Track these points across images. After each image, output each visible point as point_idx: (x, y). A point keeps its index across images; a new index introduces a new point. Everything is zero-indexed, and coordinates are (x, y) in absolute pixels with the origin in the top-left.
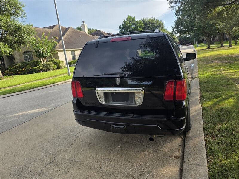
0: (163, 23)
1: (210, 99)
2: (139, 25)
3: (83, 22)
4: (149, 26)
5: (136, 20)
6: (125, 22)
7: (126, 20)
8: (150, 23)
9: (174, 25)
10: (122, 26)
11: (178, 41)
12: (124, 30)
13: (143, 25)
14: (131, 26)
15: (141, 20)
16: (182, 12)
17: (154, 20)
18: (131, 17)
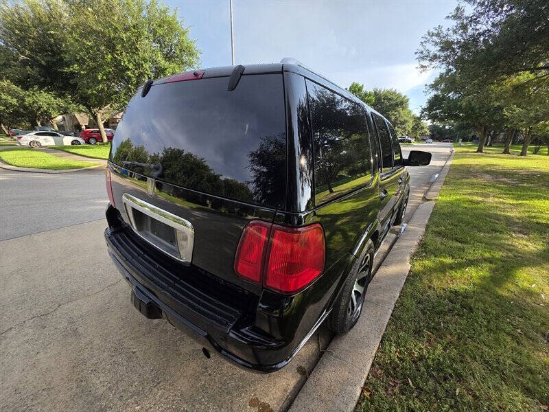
0: (408, 100)
4: (383, 103)
8: (386, 98)
9: (425, 105)
11: (429, 133)
13: (374, 99)
16: (446, 85)
17: (395, 93)
18: (357, 85)
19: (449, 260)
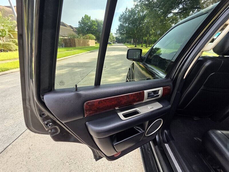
2: (93, 23)
5: (91, 19)
6: (83, 18)
7: (84, 18)
10: (81, 21)
12: (82, 25)
13: (96, 24)
14: (88, 23)
15: (95, 20)
18: (88, 16)
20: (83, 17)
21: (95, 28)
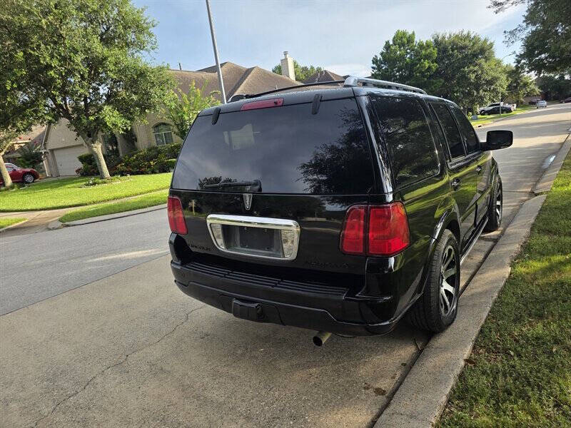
0: (491, 45)
1: (543, 254)
2: (423, 52)
3: (285, 53)
4: (452, 55)
5: (417, 40)
6: (387, 46)
7: (391, 43)
8: (455, 46)
9: (520, 50)
10: (379, 57)
11: (538, 90)
12: (384, 67)
13: (435, 51)
14: (402, 58)
15: (432, 40)
17: (468, 36)
18: (404, 33)
19: (559, 258)
20: (387, 42)
21: (429, 67)
